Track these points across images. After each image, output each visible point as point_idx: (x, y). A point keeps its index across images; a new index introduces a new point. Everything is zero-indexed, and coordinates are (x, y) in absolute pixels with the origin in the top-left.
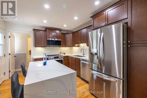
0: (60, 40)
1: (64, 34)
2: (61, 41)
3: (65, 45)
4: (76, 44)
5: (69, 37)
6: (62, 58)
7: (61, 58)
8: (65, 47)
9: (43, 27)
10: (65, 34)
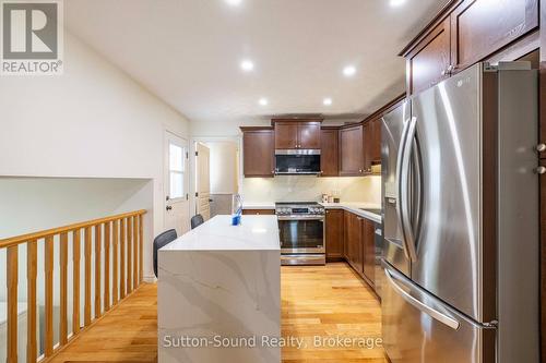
0: (318, 152)
1: (333, 131)
2: (319, 156)
3: (337, 170)
4: (373, 164)
5: (353, 138)
6: (321, 214)
7: (316, 214)
8: (338, 176)
9: (266, 117)
10: (338, 128)
